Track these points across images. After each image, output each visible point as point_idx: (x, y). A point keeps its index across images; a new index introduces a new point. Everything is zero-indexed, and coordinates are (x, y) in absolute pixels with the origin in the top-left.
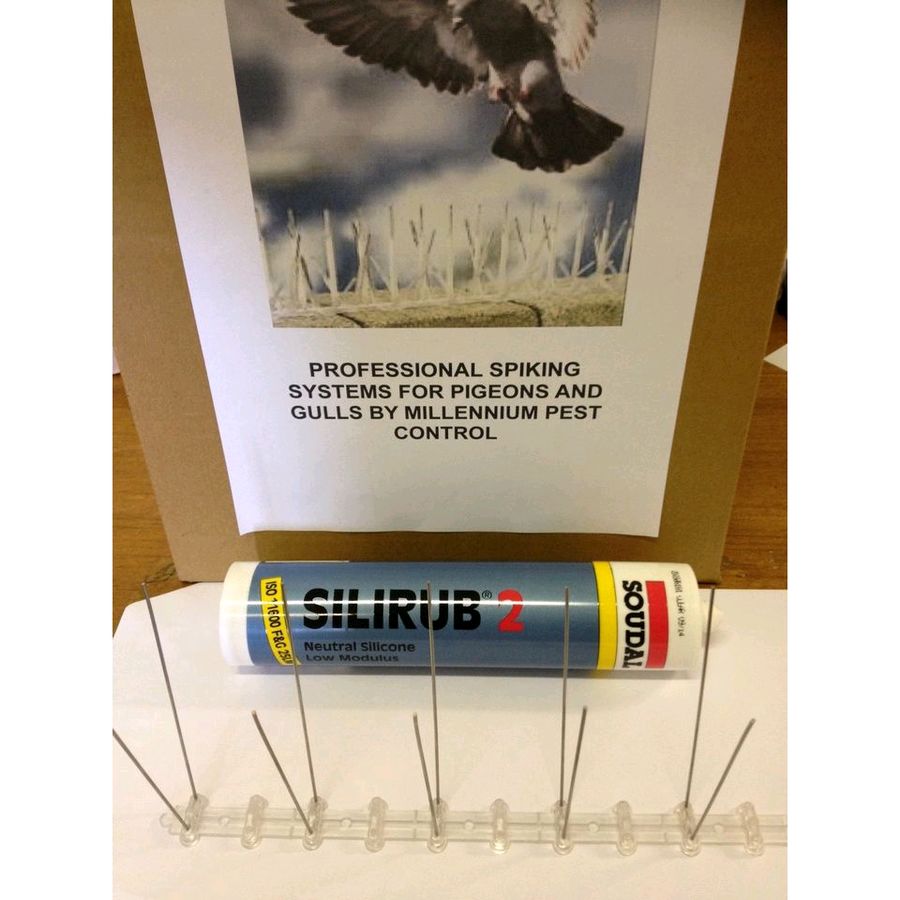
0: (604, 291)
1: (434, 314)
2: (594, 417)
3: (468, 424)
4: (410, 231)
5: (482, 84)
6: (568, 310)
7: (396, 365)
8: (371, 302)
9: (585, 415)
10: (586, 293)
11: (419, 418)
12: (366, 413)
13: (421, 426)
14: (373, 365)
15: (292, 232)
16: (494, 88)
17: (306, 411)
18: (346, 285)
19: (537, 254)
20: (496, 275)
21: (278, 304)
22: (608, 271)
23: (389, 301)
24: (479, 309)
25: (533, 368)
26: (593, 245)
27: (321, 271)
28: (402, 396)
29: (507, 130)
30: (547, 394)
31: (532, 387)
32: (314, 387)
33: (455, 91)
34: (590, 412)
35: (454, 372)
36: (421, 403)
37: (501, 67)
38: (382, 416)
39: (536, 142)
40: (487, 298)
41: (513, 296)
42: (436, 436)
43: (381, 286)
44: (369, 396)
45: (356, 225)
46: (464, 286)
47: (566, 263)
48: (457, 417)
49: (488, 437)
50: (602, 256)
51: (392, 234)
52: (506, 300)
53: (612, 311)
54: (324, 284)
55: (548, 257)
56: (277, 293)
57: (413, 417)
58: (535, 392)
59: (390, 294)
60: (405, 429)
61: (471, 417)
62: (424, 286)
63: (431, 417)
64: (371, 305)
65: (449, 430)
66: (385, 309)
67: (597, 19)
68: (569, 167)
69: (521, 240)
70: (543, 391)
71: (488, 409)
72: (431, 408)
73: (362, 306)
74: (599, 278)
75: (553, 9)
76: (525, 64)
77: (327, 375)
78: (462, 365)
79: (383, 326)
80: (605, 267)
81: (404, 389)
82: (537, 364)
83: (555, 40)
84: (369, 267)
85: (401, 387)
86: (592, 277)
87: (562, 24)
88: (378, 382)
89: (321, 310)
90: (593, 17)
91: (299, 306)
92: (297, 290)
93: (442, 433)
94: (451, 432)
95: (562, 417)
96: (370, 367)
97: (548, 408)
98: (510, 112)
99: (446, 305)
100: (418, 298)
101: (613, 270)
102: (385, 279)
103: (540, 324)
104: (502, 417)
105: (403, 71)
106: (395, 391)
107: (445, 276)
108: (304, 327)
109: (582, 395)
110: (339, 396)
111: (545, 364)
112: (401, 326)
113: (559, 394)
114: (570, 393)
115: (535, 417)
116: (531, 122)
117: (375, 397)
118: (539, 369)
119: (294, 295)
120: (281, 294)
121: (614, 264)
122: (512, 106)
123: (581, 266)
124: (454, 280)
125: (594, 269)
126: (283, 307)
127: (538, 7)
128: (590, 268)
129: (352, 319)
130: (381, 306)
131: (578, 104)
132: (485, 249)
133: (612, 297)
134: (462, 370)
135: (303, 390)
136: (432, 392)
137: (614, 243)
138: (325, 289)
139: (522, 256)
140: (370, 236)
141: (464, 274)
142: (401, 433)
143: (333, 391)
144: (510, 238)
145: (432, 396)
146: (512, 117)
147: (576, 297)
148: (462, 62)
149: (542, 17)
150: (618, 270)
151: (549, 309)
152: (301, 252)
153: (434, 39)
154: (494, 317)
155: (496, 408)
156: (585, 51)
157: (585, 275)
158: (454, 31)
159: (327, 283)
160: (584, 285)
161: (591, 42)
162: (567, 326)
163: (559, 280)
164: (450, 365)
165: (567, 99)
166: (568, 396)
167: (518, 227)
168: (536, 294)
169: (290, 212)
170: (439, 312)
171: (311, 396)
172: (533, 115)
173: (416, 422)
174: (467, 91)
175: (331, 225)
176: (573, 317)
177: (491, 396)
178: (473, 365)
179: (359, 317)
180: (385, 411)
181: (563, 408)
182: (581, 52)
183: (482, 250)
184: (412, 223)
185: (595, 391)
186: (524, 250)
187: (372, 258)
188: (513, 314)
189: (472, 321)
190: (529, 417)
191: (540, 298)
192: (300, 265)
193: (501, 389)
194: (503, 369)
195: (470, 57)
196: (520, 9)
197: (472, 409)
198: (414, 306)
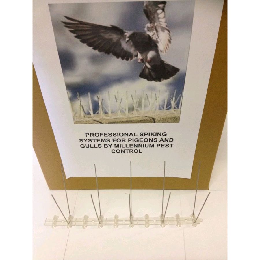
0: (174, 113)
1: (122, 120)
2: (171, 147)
3: (133, 149)
4: (115, 98)
5: (135, 58)
6: (163, 119)
7: (111, 134)
8: (103, 117)
9: (168, 146)
10: (168, 114)
11: (119, 147)
12: (103, 146)
13: (119, 149)
14: (105, 133)
15: (79, 99)
16: (139, 59)
17: (85, 146)
18: (96, 112)
19: (153, 104)
20: (141, 109)
21: (75, 118)
22: (175, 108)
23: (109, 116)
24: (136, 118)
25: (153, 134)
26: (170, 101)
27: (88, 109)
28: (113, 142)
29: (144, 70)
30: (157, 141)
31: (152, 139)
32: (87, 139)
33: (127, 59)
34: (170, 146)
35: (129, 135)
36: (119, 143)
37: (141, 53)
38: (107, 147)
39: (153, 74)
40: (138, 115)
41: (146, 115)
42: (124, 152)
43: (106, 113)
44: (103, 142)
45: (98, 96)
46: (131, 112)
47: (162, 106)
48: (130, 147)
49: (139, 152)
50: (173, 104)
51: (109, 99)
52: (144, 116)
53: (176, 119)
54: (89, 113)
55: (157, 105)
56: (75, 115)
57: (117, 147)
58: (153, 140)
59: (109, 115)
60: (115, 150)
61: (134, 147)
62: (119, 113)
63: (122, 147)
64: (103, 118)
65: (128, 150)
66: (107, 119)
67: (171, 38)
68: (163, 80)
69: (148, 100)
70: (156, 140)
71: (139, 145)
72: (122, 145)
73: (100, 118)
74: (172, 110)
75: (158, 35)
76: (149, 52)
77: (91, 136)
79: (107, 123)
80: (174, 107)
81: (114, 140)
82: (154, 133)
83: (158, 45)
84: (102, 108)
85: (113, 139)
86: (170, 110)
87: (161, 40)
88: (106, 138)
89: (88, 119)
90: (170, 38)
91: (82, 118)
92: (81, 114)
93: (126, 151)
94: (128, 151)
95: (162, 147)
96: (103, 134)
97: (157, 144)
98: (144, 66)
99: (126, 117)
100: (118, 116)
101: (177, 108)
102: (107, 111)
103: (154, 122)
104: (144, 147)
105: (111, 54)
106: (111, 140)
107: (125, 110)
108: (83, 124)
109: (168, 141)
110: (94, 142)
111: (156, 133)
112: (112, 123)
113: (161, 141)
114: (164, 140)
115: (154, 147)
116: (151, 68)
117: (105, 142)
118: (155, 134)
119: (80, 116)
120: (76, 115)
121: (177, 106)
122: (145, 64)
123: (167, 107)
124: (128, 111)
125: (170, 108)
126: (77, 118)
127: (153, 35)
128: (169, 108)
129: (98, 121)
130: (106, 118)
131: (165, 63)
132: (138, 103)
133: (176, 115)
134: (131, 134)
135: (83, 140)
136: (122, 141)
137: (177, 101)
138: (89, 114)
139: (149, 105)
140: (102, 100)
141: (131, 109)
142: (113, 151)
143: (93, 140)
144: (145, 99)
145: (122, 142)
146: (145, 67)
147: (165, 115)
148: (129, 51)
149: (154, 38)
150: (178, 108)
151: (157, 118)
152: (82, 104)
153: (120, 45)
154: (141, 121)
155: (142, 144)
156: (168, 48)
157: (168, 109)
158: (127, 42)
159: (90, 112)
160: (168, 112)
161: (170, 45)
162: (163, 123)
163: (160, 111)
164: (128, 133)
165: (162, 62)
166: (163, 141)
167: (147, 97)
168: (153, 114)
169: (78, 93)
170: (124, 119)
171: (86, 142)
172: (151, 66)
173: (118, 148)
174: (131, 60)
175: (91, 96)
176: (164, 120)
177: (140, 141)
178: (135, 133)
179: (100, 121)
180: (108, 146)
181: (162, 144)
182: (166, 48)
183: (136, 103)
184: (115, 96)
185: (171, 140)
186: (149, 103)
187: (103, 105)
188: (146, 120)
189: (134, 122)
190: (152, 147)
191: (154, 116)
192: (82, 107)
193: (143, 140)
194: (144, 134)
195: (132, 50)
196: (147, 36)
197: (134, 145)
198: (116, 118)
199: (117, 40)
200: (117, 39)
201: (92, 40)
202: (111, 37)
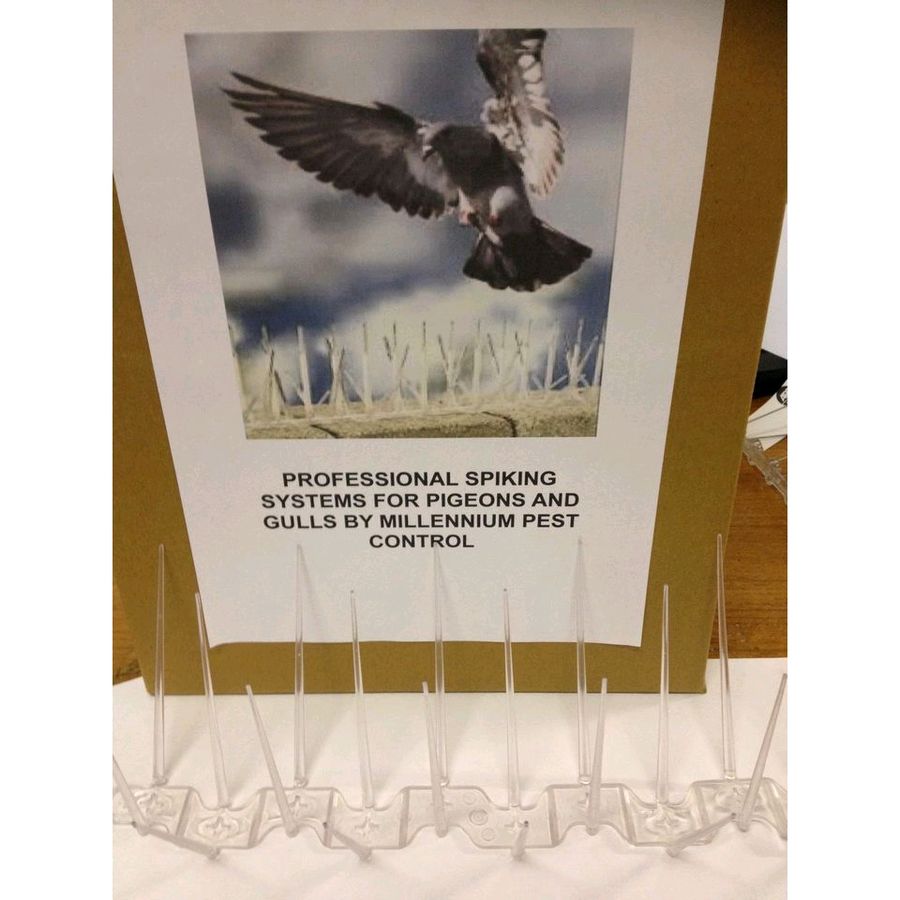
0: (578, 402)
1: (409, 425)
2: (572, 525)
3: (445, 532)
4: (384, 348)
5: (452, 209)
6: (542, 421)
7: (371, 475)
8: (345, 414)
9: (563, 523)
10: (559, 405)
11: (395, 526)
12: (340, 521)
13: (397, 534)
14: (348, 475)
15: (265, 347)
16: (464, 212)
17: (280, 521)
18: (321, 395)
19: (510, 369)
20: (470, 387)
21: (251, 417)
22: (580, 384)
23: (363, 412)
24: (453, 420)
25: (509, 477)
26: (564, 359)
27: (294, 384)
28: (376, 505)
29: (478, 252)
30: (523, 503)
31: (508, 495)
32: (287, 497)
33: (426, 215)
34: (567, 520)
35: (429, 480)
36: (397, 512)
37: (471, 193)
38: (356, 525)
39: (507, 263)
40: (461, 409)
41: (486, 407)
42: (412, 545)
43: (354, 398)
44: (343, 505)
45: (331, 341)
46: (438, 397)
47: (538, 377)
48: (433, 526)
49: (465, 545)
50: (574, 370)
51: (366, 349)
52: (480, 411)
53: (586, 422)
54: (298, 397)
55: (522, 371)
56: (250, 407)
57: (389, 526)
58: (512, 500)
59: (364, 406)
60: (381, 538)
61: (447, 526)
62: (398, 399)
63: (407, 526)
64: (345, 417)
65: (425, 538)
66: (360, 420)
67: (564, 146)
68: (540, 287)
69: (493, 355)
70: (520, 500)
71: (464, 517)
72: (406, 517)
73: (336, 417)
74: (571, 391)
75: (521, 137)
76: (494, 190)
77: (301, 484)
78: (437, 474)
79: (357, 437)
80: (578, 381)
81: (379, 498)
82: (513, 473)
83: (524, 167)
84: (343, 380)
85: (376, 496)
86: (566, 390)
87: (530, 152)
88: (352, 491)
89: (295, 422)
90: (560, 145)
91: (273, 419)
92: (270, 402)
93: (418, 541)
94: (428, 541)
95: (539, 525)
96: (344, 477)
97: (525, 516)
98: (481, 236)
99: (420, 416)
100: (393, 410)
101: (586, 383)
102: (359, 392)
103: (515, 434)
104: (479, 525)
105: (375, 196)
106: (370, 500)
107: (418, 388)
108: (277, 438)
109: (559, 504)
110: (313, 505)
111: (520, 474)
112: (375, 436)
113: (536, 502)
114: (547, 501)
115: (512, 526)
116: (501, 244)
117: (350, 506)
118: (515, 478)
119: (268, 408)
120: (255, 407)
121: (586, 378)
122: (484, 231)
123: (554, 380)
124: (428, 392)
125: (566, 383)
126: (256, 419)
127: (506, 136)
128: (561, 383)
129: (327, 430)
130: (354, 417)
131: (547, 227)
132: (458, 364)
133: (586, 410)
134: (437, 478)
135: (275, 500)
136: (407, 501)
137: (586, 357)
138: (299, 402)
139: (495, 370)
140: (343, 351)
141: (438, 386)
142: (376, 541)
143: (307, 501)
144: (483, 352)
145: (407, 505)
146: (481, 242)
147: (550, 409)
148: (433, 188)
149: (510, 145)
150: (591, 384)
151: (523, 420)
152: (275, 367)
153: (405, 167)
154: (469, 428)
155: (472, 516)
156: (553, 177)
157: (558, 388)
158: (425, 159)
159: (301, 396)
160: (557, 398)
161: (558, 168)
162: (541, 436)
163: (532, 392)
164: (426, 474)
165: (536, 224)
166: (545, 505)
167: (490, 343)
168: (510, 405)
169: (264, 330)
170: (413, 423)
171: (284, 506)
172: (503, 238)
173: (392, 531)
174: (437, 216)
175: (306, 341)
176: (547, 428)
177: (467, 505)
178: (448, 474)
179: (333, 428)
180: (359, 520)
181: (540, 516)
182: (549, 177)
183: (455, 364)
184: (385, 339)
185: (572, 500)
186: (497, 364)
187: (345, 372)
188: (488, 425)
189: (447, 432)
190: (506, 525)
191: (514, 410)
192: (274, 379)
193: (478, 498)
194: (479, 478)
195: (441, 184)
196: (490, 138)
197: (448, 517)
198: (390, 417)
199: (397, 150)
200: (395, 146)
201: (318, 151)
202: (375, 141)
